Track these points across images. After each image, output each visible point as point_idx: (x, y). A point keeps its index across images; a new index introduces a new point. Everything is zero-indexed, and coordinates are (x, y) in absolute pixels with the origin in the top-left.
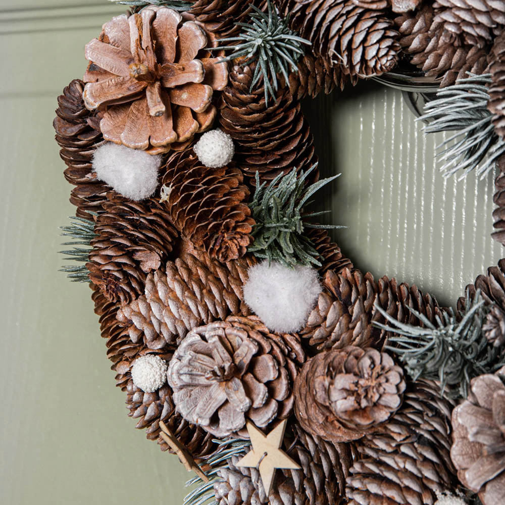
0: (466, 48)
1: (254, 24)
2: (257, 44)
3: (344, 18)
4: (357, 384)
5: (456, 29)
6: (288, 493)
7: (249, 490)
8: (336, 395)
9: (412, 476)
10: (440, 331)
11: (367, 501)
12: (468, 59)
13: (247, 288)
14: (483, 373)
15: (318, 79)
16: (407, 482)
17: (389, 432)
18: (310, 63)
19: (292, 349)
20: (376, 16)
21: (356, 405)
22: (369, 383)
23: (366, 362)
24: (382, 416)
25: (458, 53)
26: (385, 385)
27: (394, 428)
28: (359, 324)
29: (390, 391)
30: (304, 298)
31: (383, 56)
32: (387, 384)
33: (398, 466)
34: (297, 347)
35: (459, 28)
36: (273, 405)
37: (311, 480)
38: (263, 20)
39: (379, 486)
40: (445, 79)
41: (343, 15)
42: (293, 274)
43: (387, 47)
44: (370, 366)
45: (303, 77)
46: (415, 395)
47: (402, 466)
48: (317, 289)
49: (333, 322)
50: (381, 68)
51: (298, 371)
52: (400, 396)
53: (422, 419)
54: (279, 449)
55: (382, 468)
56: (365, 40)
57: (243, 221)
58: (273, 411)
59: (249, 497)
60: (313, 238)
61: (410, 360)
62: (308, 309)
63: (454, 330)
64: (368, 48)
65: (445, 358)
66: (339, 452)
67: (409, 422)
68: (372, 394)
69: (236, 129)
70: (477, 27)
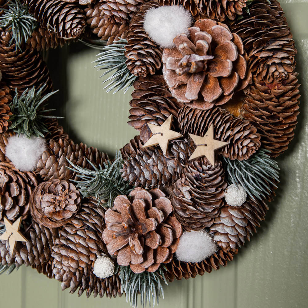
0: (118, 25)
1: (10, 10)
2: (9, 20)
3: (54, 7)
4: (55, 199)
5: (109, 13)
6: (25, 253)
7: (5, 251)
8: (44, 205)
9: (83, 247)
10: (100, 172)
11: (61, 259)
12: (120, 31)
13: (8, 148)
14: (122, 194)
15: (47, 40)
16: (80, 250)
17: (73, 224)
18: (42, 32)
19: (31, 180)
20: (71, 7)
21: (54, 210)
22: (61, 199)
23: (60, 188)
24: (68, 215)
25: (115, 27)
26: (69, 200)
27: (75, 222)
28: (62, 168)
29: (71, 203)
30: (35, 154)
31: (74, 28)
32: (70, 199)
33: (76, 241)
34: (33, 179)
35: (111, 13)
36: (17, 209)
37: (36, 247)
38: (14, 8)
39: (67, 251)
40: (109, 41)
41: (53, 5)
42: (30, 141)
43: (76, 23)
44: (62, 190)
45: (39, 39)
46: (87, 204)
47: (78, 241)
48: (43, 149)
49: (49, 167)
50: (74, 34)
51: (32, 191)
52: (77, 205)
53: (89, 217)
54: (18, 231)
55: (69, 242)
56: (64, 19)
57: (5, 113)
58: (17, 212)
59: (5, 255)
60: (47, 123)
61: (82, 187)
62: (37, 160)
63: (107, 172)
64: (66, 23)
65: (101, 186)
66: (52, 232)
67: (83, 219)
68: (62, 204)
69: (3, 65)
70: (120, 13)
